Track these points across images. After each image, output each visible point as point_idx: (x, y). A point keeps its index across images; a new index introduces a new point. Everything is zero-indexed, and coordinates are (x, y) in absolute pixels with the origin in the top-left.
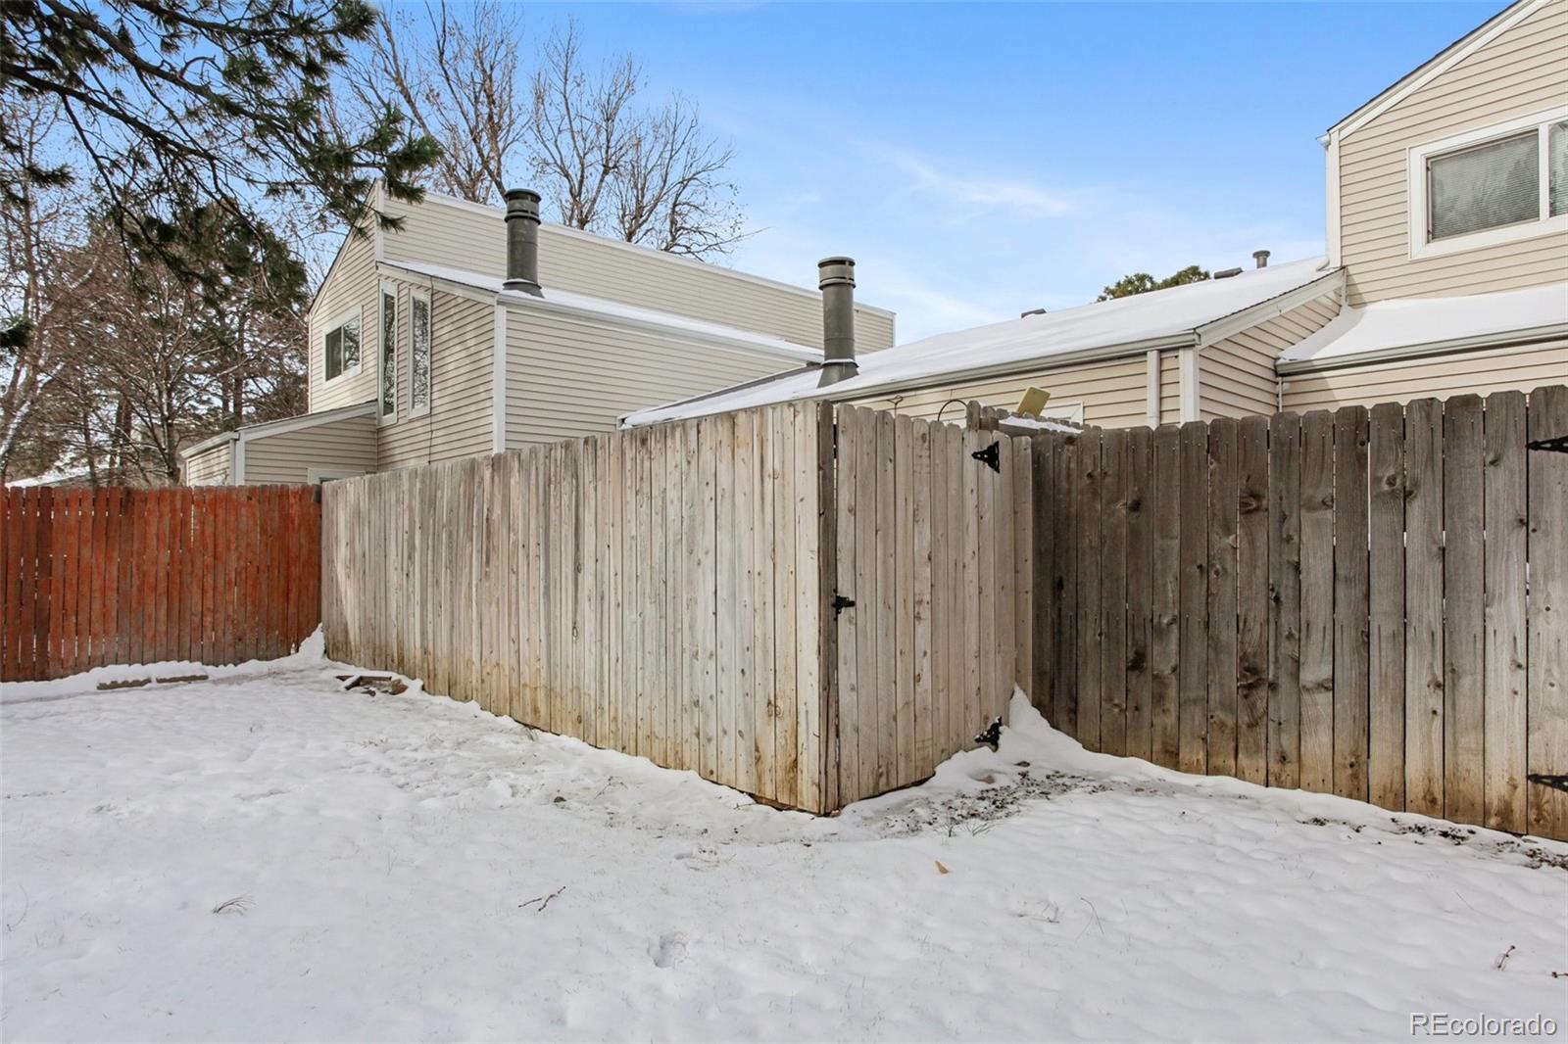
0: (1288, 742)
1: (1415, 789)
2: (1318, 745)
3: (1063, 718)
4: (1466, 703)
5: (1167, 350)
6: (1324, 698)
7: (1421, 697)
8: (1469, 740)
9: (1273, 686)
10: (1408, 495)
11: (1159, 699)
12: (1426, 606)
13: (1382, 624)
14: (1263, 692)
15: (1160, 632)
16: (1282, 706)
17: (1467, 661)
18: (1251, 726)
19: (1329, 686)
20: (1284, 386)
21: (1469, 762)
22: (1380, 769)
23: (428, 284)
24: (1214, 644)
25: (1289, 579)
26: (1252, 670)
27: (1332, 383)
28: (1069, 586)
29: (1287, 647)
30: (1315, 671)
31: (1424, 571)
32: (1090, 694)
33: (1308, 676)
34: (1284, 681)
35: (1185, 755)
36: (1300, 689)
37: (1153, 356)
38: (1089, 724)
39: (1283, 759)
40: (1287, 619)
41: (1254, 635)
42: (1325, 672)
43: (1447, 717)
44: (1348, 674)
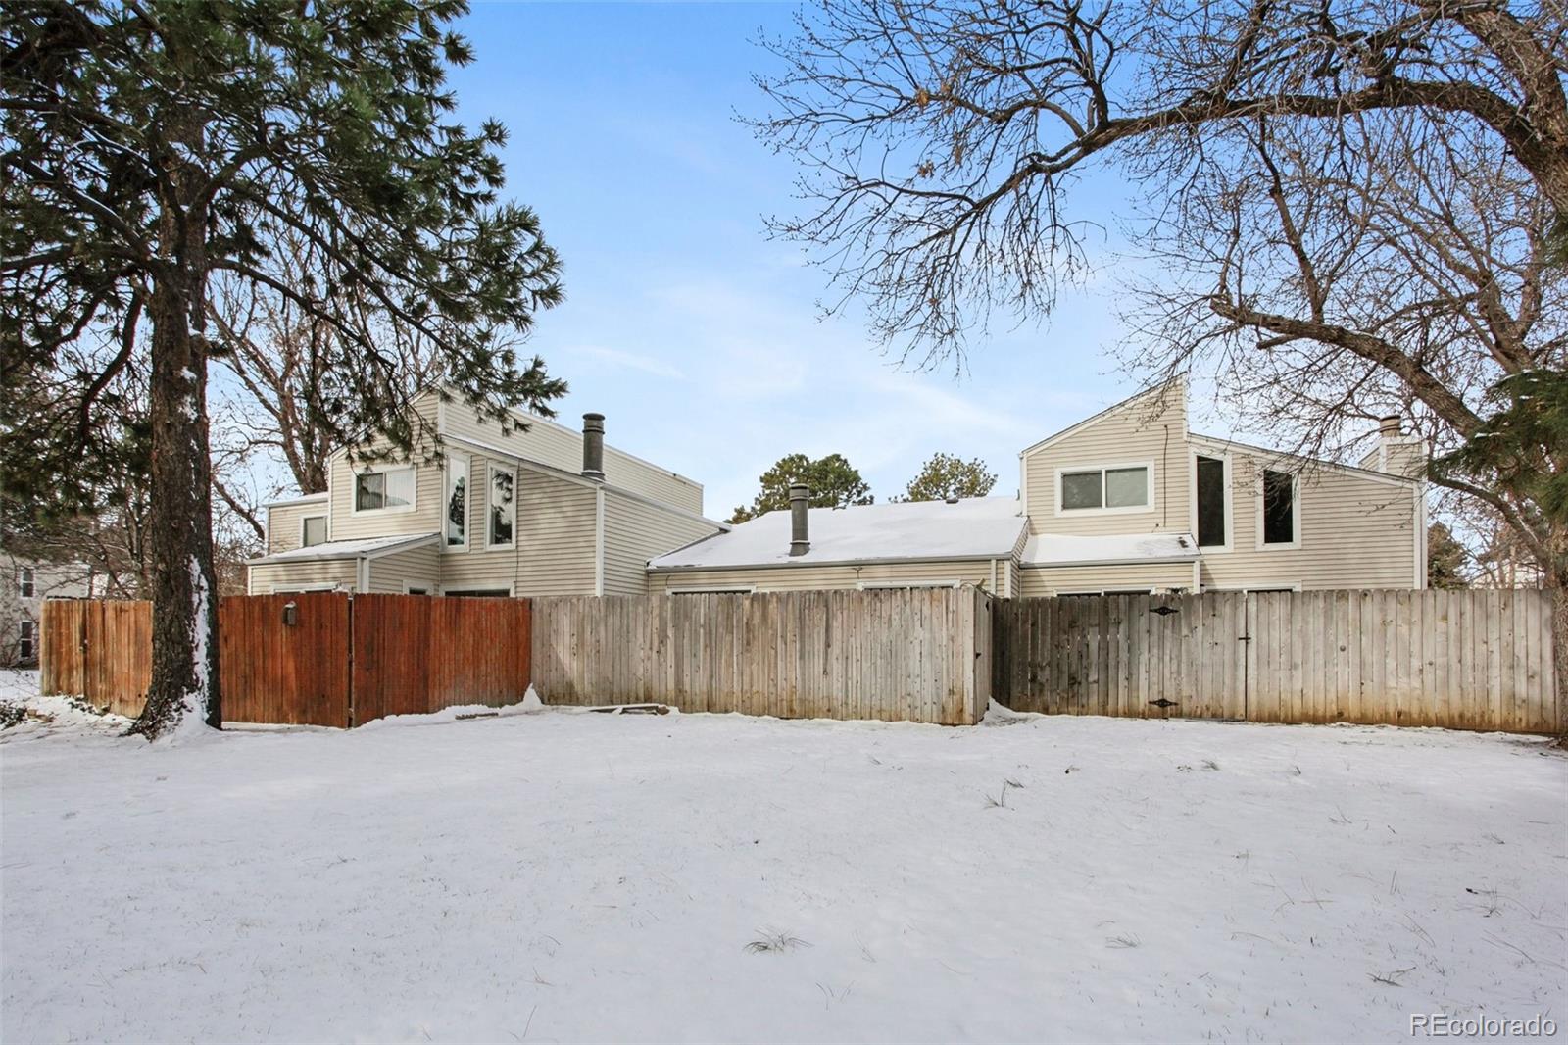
0: (1084, 701)
1: (1121, 711)
2: (1094, 701)
3: (1004, 701)
4: (1134, 684)
5: (1000, 560)
6: (1095, 686)
7: (1122, 683)
8: (1134, 694)
9: (1080, 684)
10: (1119, 623)
11: (1041, 691)
12: (1124, 656)
13: (1112, 662)
14: (1076, 687)
15: (1042, 668)
16: (1082, 690)
17: (1134, 671)
18: (1073, 697)
19: (1097, 682)
20: (1022, 574)
21: (1135, 700)
22: (1111, 707)
23: (516, 463)
24: (1060, 672)
25: (1085, 649)
26: (1074, 679)
27: (1041, 574)
28: (1007, 653)
29: (1084, 671)
30: (1093, 677)
31: (1123, 645)
32: (1016, 691)
33: (1091, 679)
34: (1083, 681)
35: (1050, 710)
36: (1088, 683)
37: (993, 562)
38: (1014, 701)
39: (1083, 706)
40: (1084, 663)
41: (1074, 667)
42: (1096, 678)
43: (1129, 688)
44: (1102, 677)
